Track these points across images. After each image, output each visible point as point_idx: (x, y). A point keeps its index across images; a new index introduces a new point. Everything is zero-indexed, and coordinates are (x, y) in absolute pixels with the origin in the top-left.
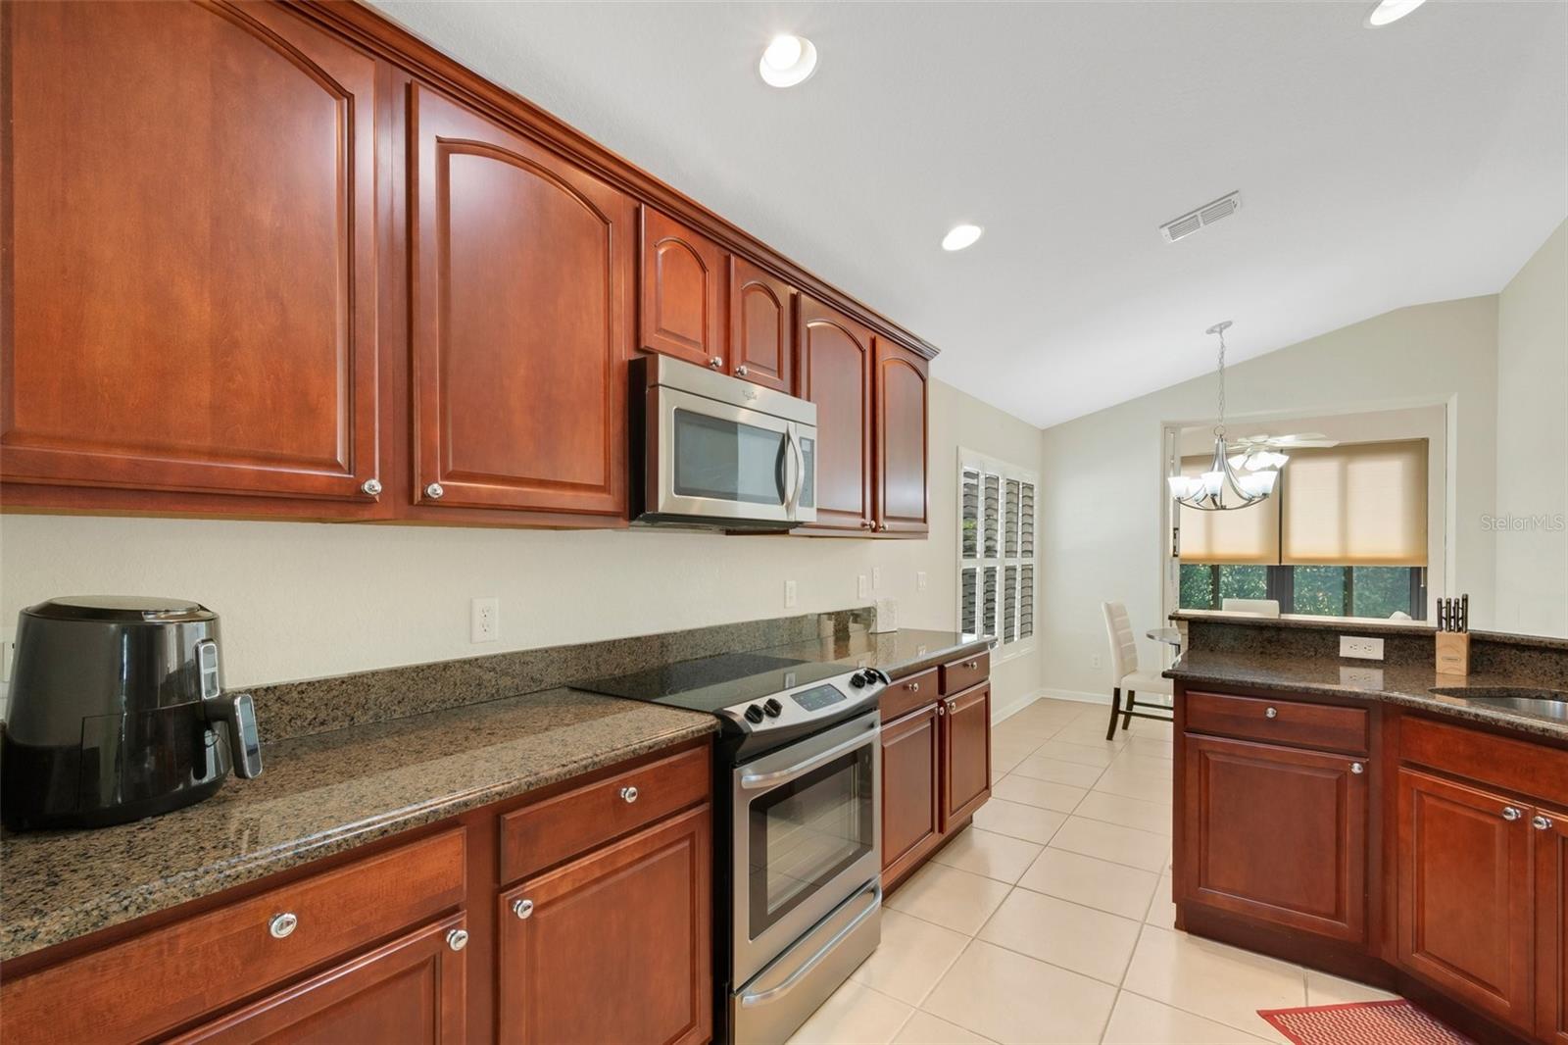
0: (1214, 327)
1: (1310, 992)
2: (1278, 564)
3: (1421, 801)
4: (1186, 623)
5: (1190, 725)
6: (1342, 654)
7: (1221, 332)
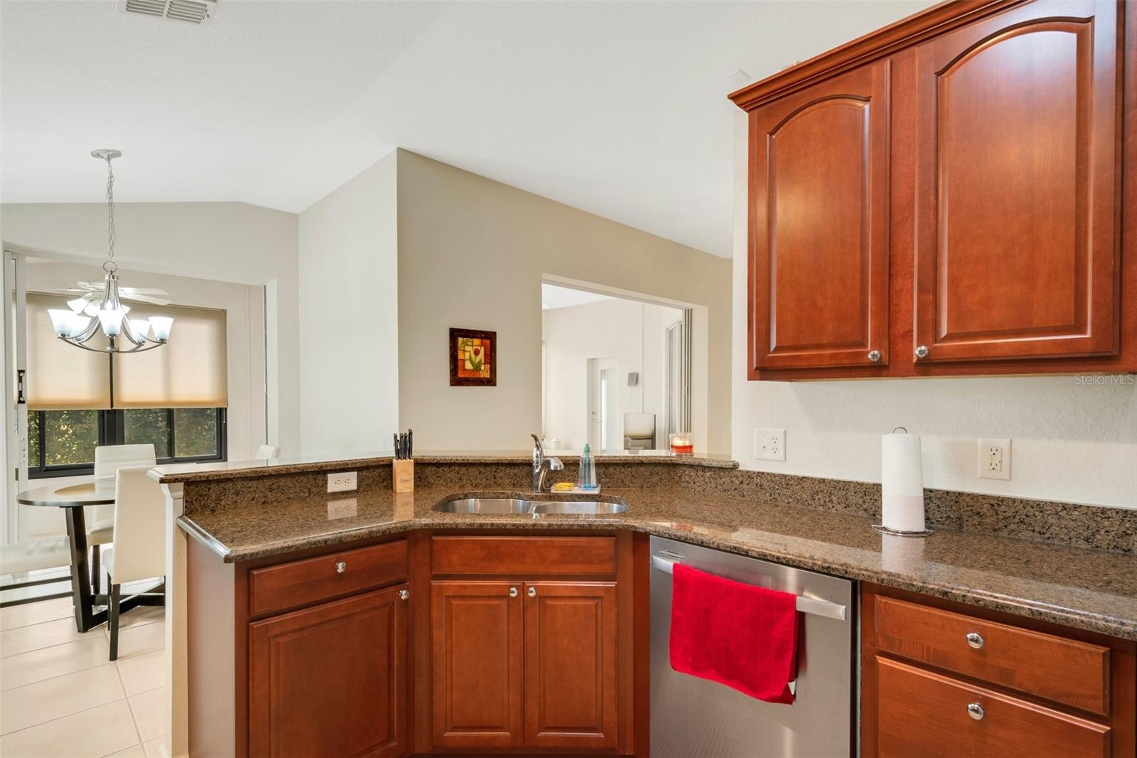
2: (109, 409)
3: (449, 603)
4: (182, 484)
5: (258, 611)
6: (329, 491)
7: (109, 159)
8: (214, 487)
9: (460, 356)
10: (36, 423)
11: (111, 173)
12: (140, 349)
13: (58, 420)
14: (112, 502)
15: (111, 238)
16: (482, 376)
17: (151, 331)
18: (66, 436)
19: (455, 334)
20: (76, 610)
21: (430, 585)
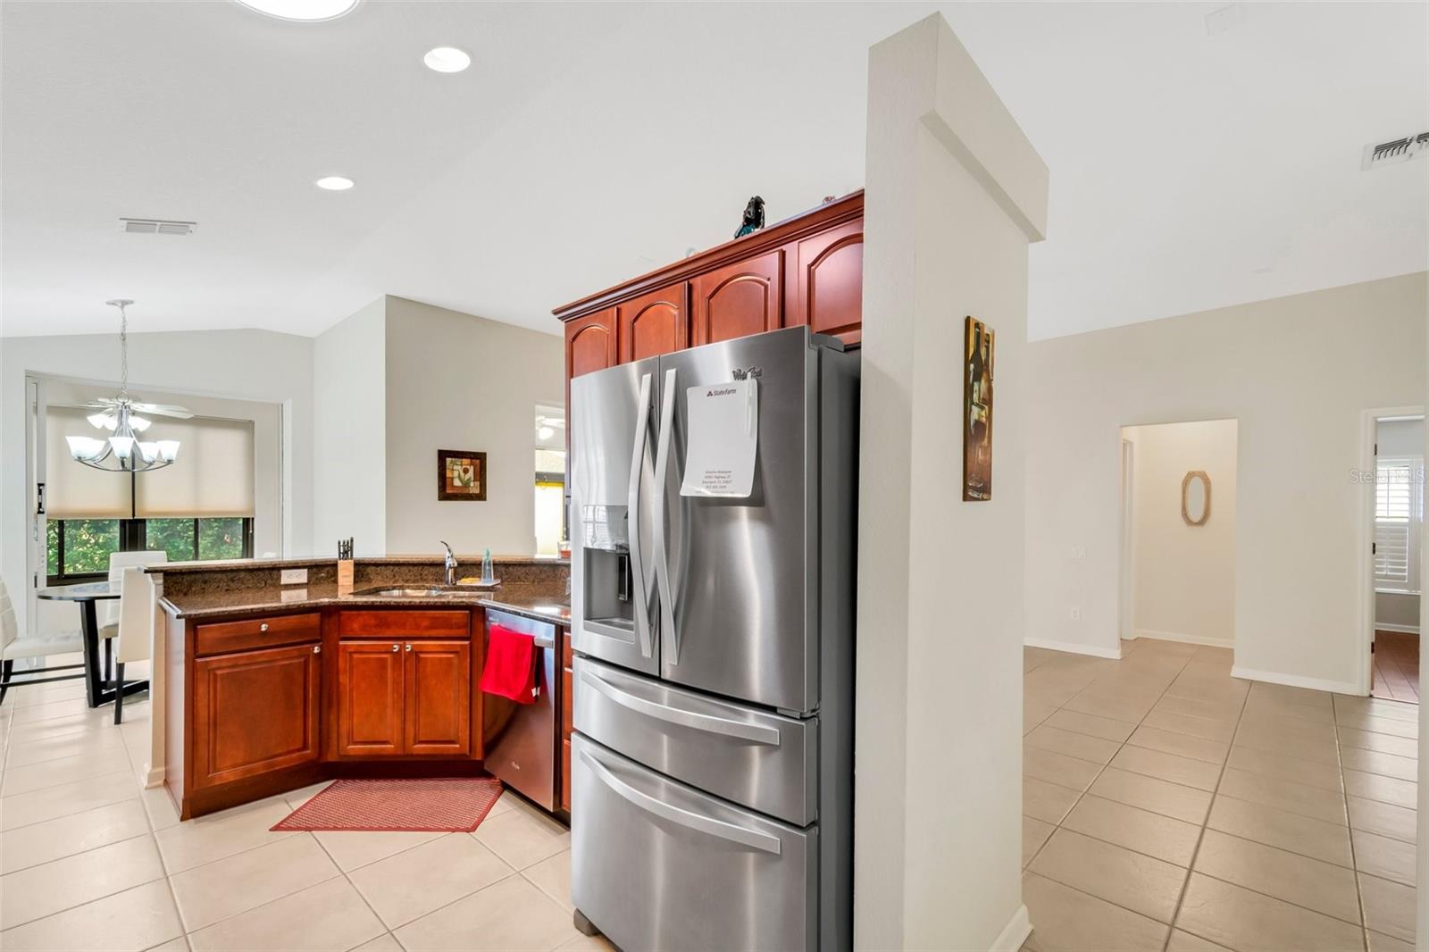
0: (118, 301)
1: (291, 804)
2: (131, 518)
3: (351, 656)
4: (162, 574)
5: (201, 652)
6: (282, 583)
7: (122, 307)
8: (187, 578)
9: (449, 474)
10: (55, 532)
11: (124, 318)
12: (151, 468)
13: (80, 529)
14: (118, 597)
15: (124, 374)
16: (471, 492)
17: (160, 454)
18: (89, 546)
19: (443, 455)
20: (88, 694)
21: (338, 644)
